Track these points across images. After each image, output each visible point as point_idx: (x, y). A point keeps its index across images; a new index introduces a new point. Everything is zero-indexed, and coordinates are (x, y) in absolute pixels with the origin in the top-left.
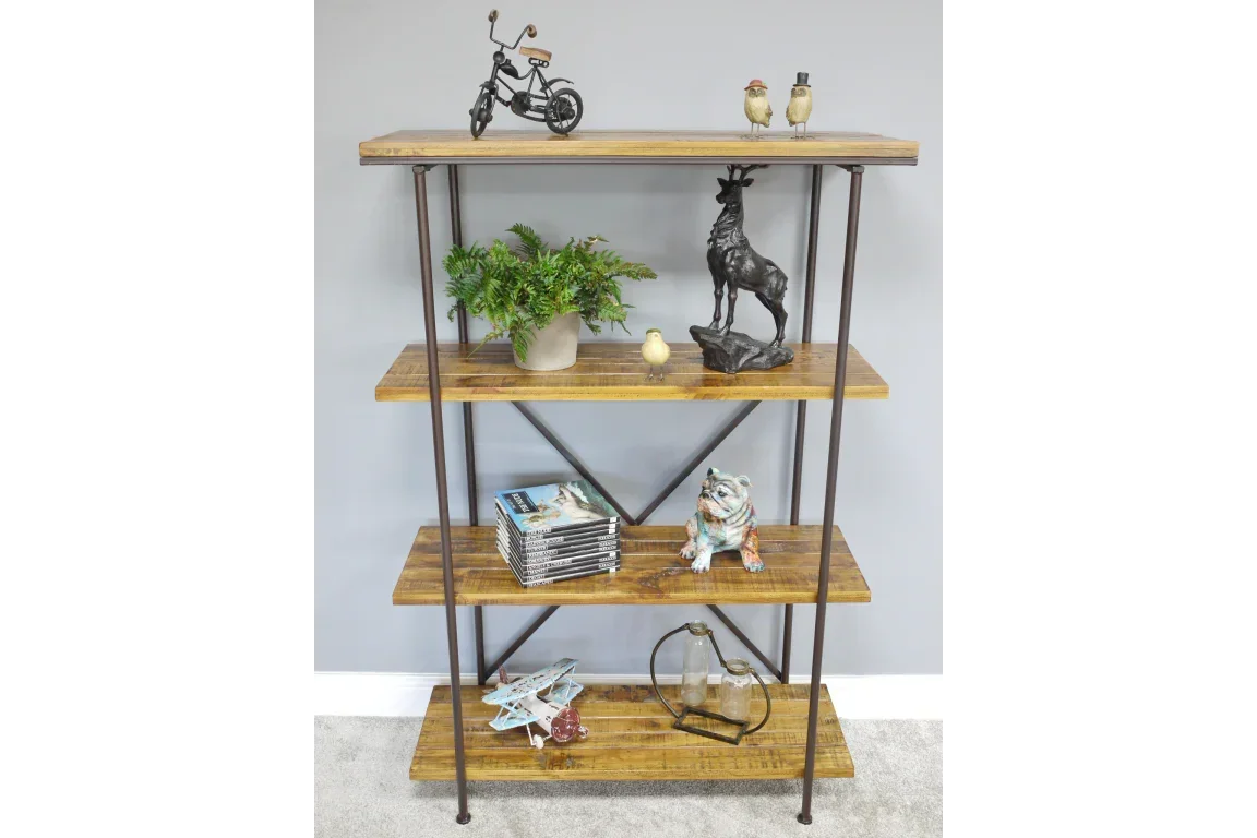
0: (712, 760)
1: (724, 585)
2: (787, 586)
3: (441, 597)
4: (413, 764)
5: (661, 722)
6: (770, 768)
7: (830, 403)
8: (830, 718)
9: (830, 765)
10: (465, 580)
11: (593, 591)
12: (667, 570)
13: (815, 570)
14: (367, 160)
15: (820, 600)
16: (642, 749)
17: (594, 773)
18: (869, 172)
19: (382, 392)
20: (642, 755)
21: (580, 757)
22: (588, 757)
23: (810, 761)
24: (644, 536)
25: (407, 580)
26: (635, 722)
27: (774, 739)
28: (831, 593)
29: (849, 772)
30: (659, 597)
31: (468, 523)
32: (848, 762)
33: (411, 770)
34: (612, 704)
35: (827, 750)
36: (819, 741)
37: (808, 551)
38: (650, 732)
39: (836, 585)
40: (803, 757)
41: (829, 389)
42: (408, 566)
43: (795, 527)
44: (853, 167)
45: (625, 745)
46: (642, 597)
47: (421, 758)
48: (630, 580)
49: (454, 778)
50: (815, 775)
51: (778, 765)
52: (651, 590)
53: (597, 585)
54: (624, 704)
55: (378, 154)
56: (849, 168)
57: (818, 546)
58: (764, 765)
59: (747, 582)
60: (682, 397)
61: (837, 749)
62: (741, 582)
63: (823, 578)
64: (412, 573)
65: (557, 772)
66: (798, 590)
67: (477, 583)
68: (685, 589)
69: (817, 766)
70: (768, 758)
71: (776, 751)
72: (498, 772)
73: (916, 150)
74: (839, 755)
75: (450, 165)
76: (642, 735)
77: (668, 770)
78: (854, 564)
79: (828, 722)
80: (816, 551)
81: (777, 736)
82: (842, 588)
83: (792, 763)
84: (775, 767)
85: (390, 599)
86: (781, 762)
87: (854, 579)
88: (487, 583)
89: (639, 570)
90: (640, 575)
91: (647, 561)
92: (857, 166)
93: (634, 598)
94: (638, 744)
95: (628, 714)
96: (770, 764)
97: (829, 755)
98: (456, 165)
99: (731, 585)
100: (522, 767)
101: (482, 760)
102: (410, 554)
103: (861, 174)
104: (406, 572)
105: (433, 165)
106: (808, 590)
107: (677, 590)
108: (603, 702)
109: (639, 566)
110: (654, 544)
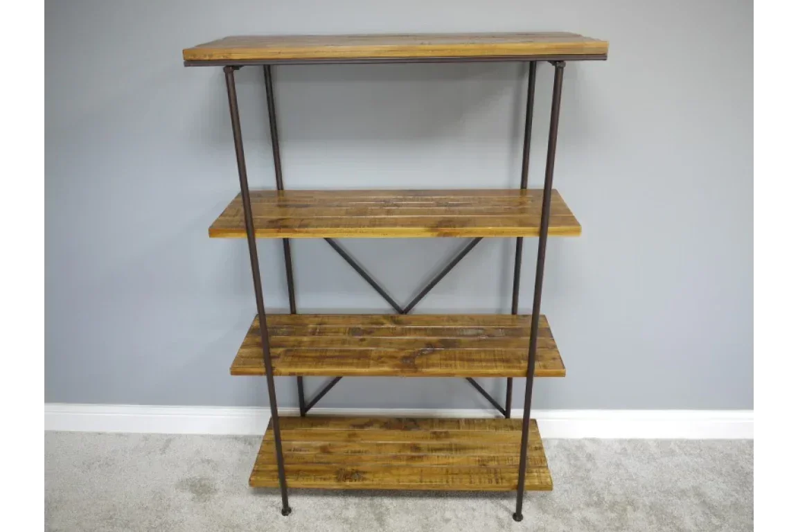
0: (455, 476)
1: (461, 363)
2: (505, 364)
3: (263, 370)
4: (252, 476)
5: (421, 446)
6: (494, 483)
7: (537, 239)
8: (537, 446)
9: (536, 482)
10: (282, 357)
11: (369, 367)
12: (422, 351)
13: (525, 352)
14: (189, 62)
15: (529, 375)
16: (407, 466)
17: (373, 484)
18: (569, 66)
19: (214, 231)
20: (407, 471)
21: (364, 473)
22: (370, 472)
23: (521, 478)
24: (409, 323)
25: (242, 357)
26: (404, 445)
27: (498, 461)
28: (537, 370)
29: (549, 487)
30: (415, 372)
31: (289, 312)
32: (549, 480)
33: (250, 480)
34: (389, 432)
35: (534, 470)
36: (529, 462)
37: (523, 336)
38: (414, 454)
39: (541, 363)
40: (517, 475)
41: (537, 229)
42: (244, 346)
43: (515, 316)
44: (558, 62)
45: (395, 463)
46: (402, 371)
47: (257, 471)
48: (395, 358)
49: (279, 486)
50: (525, 488)
51: (500, 481)
52: (409, 366)
53: (372, 362)
54: (397, 433)
55: (197, 58)
56: (554, 63)
57: (529, 332)
58: (490, 481)
59: (477, 360)
60: (429, 235)
61: (541, 470)
62: (473, 360)
63: (531, 358)
64: (246, 351)
65: (348, 483)
66: (514, 367)
67: (289, 359)
68: (433, 365)
69: (527, 483)
70: (492, 475)
71: (498, 470)
72: (309, 482)
73: (606, 48)
74: (542, 475)
75: (264, 65)
76: (408, 456)
77: (423, 483)
78: (555, 347)
79: (536, 449)
80: (527, 336)
81: (500, 458)
82: (545, 367)
83: (510, 480)
84: (497, 483)
85: (229, 372)
86: (502, 479)
87: (554, 359)
88: (296, 359)
89: (403, 349)
90: (402, 354)
91: (409, 343)
92: (559, 61)
93: (396, 372)
94: (404, 463)
95: (399, 440)
96: (494, 480)
97: (536, 474)
98: (269, 66)
99: (466, 363)
100: (325, 479)
101: (297, 473)
102: (247, 336)
103: (562, 68)
104: (242, 351)
105: (241, 66)
106: (520, 368)
107: (428, 366)
108: (381, 431)
109: (403, 347)
110: (416, 329)
